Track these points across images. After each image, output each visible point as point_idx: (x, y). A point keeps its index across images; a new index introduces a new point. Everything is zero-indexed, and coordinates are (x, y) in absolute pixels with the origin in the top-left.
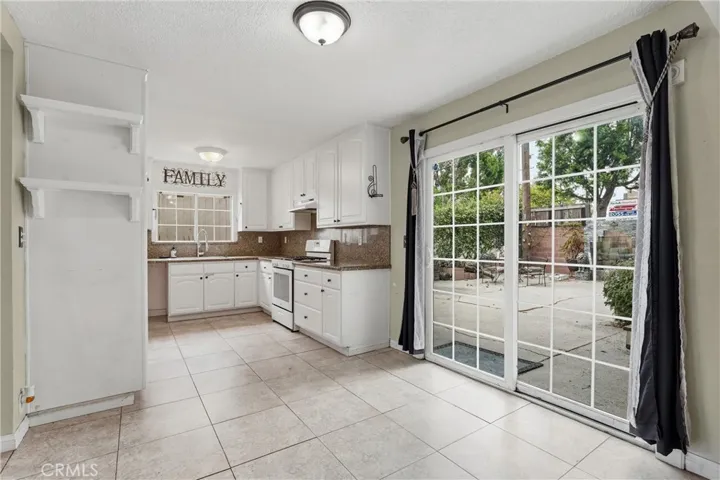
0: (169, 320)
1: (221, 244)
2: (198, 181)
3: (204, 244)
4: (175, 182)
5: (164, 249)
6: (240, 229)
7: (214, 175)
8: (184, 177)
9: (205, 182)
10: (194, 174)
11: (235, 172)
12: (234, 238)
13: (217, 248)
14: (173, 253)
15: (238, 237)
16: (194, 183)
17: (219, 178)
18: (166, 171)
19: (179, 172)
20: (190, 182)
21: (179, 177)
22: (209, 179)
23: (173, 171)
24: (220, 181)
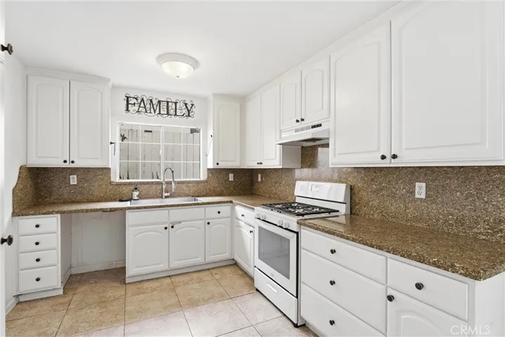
0: (128, 281)
1: (189, 182)
2: (164, 111)
3: (171, 183)
4: (138, 111)
5: (125, 190)
6: (211, 166)
7: (182, 104)
8: (148, 106)
9: (172, 112)
10: (159, 102)
11: (205, 99)
12: (203, 176)
13: (184, 187)
14: (136, 194)
15: (208, 174)
16: (160, 113)
17: (187, 107)
18: (128, 98)
19: (143, 100)
20: (155, 111)
21: (142, 105)
22: (176, 109)
23: (136, 99)
24: (189, 111)
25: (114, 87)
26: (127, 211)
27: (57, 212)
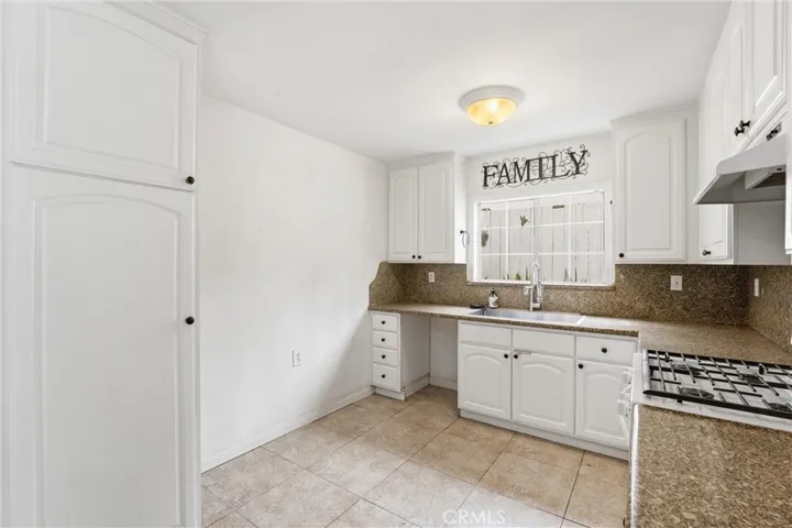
2: (534, 175)
4: (499, 184)
7: (564, 155)
8: (511, 173)
9: (548, 173)
10: (528, 162)
12: (608, 279)
13: (570, 296)
14: (492, 300)
15: (617, 275)
16: (528, 179)
17: (573, 159)
18: (486, 168)
19: (505, 166)
20: (521, 178)
21: (504, 173)
22: (554, 166)
23: (496, 166)
24: (577, 165)
25: (469, 160)
26: (459, 321)
27: (397, 311)
